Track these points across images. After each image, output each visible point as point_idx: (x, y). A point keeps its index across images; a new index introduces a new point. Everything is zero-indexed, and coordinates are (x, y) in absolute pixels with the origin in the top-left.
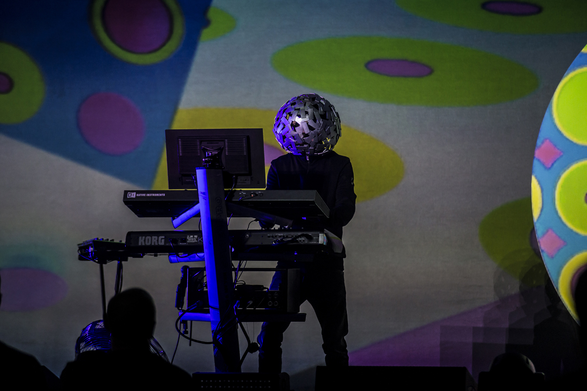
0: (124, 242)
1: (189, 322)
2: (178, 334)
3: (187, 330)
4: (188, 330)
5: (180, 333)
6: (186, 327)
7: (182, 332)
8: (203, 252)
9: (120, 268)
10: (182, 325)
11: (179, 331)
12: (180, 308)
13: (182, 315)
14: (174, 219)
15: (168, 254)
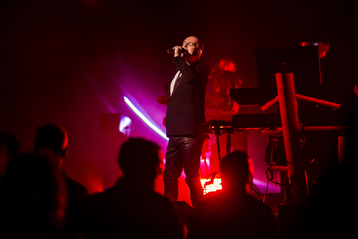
0: (231, 121)
1: (274, 172)
2: (268, 179)
3: (273, 177)
4: (274, 176)
5: (269, 179)
6: (272, 175)
7: (270, 178)
8: (281, 126)
9: (229, 138)
10: (270, 174)
11: (268, 178)
12: (268, 163)
13: (270, 167)
14: (262, 106)
15: (259, 128)
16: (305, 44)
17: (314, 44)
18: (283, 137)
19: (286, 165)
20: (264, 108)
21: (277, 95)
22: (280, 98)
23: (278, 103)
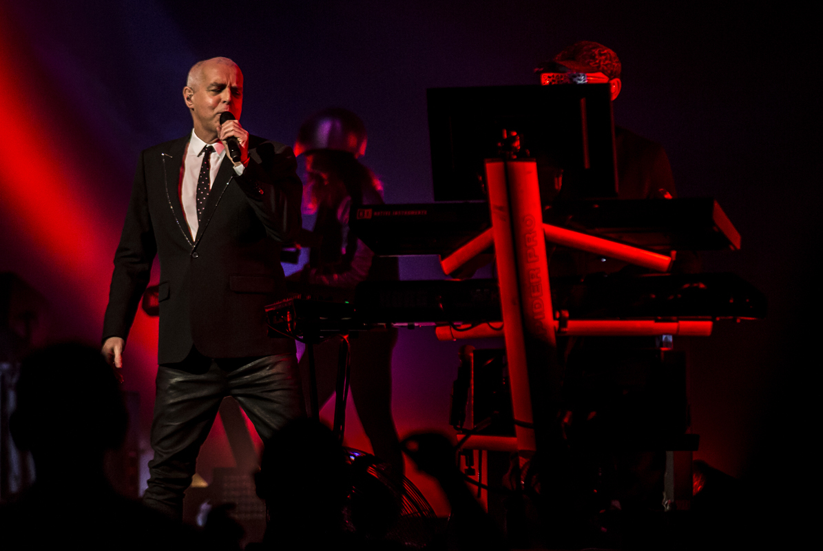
1: (476, 453)
3: (472, 467)
4: (475, 467)
6: (470, 462)
8: (498, 317)
12: (458, 426)
13: (464, 440)
14: (443, 258)
15: (433, 324)
16: (549, 77)
17: (575, 77)
18: (503, 352)
19: (513, 434)
20: (448, 264)
21: (489, 225)
22: (496, 233)
23: (490, 250)
